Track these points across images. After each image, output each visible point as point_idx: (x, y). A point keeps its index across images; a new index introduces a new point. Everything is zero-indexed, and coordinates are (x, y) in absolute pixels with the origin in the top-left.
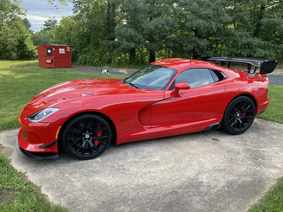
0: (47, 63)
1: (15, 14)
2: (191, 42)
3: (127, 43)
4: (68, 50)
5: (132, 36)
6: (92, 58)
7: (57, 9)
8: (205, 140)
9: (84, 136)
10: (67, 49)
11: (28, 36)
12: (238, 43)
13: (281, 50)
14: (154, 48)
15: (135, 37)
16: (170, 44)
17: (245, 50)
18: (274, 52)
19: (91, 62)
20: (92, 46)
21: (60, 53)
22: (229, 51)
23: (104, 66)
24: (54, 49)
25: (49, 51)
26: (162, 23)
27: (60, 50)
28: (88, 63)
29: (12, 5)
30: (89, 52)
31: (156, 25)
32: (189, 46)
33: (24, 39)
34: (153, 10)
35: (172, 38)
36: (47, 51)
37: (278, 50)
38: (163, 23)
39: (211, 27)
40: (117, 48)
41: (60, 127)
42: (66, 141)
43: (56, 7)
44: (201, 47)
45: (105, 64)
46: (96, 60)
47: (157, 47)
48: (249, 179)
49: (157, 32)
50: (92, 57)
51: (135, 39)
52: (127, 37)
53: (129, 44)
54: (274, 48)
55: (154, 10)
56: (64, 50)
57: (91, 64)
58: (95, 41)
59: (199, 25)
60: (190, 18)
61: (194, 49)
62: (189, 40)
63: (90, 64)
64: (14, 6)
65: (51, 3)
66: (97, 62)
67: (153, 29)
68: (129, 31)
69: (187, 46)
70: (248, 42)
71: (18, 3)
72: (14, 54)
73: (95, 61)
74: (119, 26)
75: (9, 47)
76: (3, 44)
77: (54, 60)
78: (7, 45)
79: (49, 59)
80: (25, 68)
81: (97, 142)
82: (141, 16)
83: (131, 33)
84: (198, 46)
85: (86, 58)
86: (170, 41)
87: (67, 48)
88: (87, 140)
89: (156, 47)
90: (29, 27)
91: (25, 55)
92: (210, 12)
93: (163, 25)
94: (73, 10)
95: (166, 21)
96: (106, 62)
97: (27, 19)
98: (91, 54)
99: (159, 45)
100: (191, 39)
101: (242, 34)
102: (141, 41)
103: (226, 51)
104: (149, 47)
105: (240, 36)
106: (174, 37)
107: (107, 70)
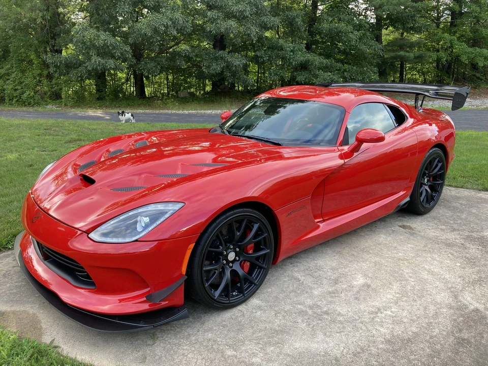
3: (100, 59)
5: (108, 46)
6: (16, 90)
9: (226, 257)
12: (291, 61)
13: (349, 74)
14: (152, 68)
16: (180, 62)
17: (301, 74)
18: (340, 76)
19: (16, 97)
20: (14, 65)
22: (277, 74)
23: (47, 105)
26: (165, 23)
28: (10, 100)
30: (8, 77)
31: (155, 27)
32: (214, 66)
35: (184, 51)
37: (346, 74)
38: (167, 24)
39: (249, 34)
40: (75, 68)
42: (201, 274)
44: (234, 68)
45: (48, 100)
46: (28, 93)
47: (156, 67)
50: (16, 87)
51: (115, 53)
52: (98, 49)
53: (103, 61)
54: (339, 70)
57: (17, 100)
58: (20, 55)
60: (214, 17)
61: (222, 72)
62: (211, 55)
63: (14, 102)
66: (31, 98)
68: (102, 37)
69: (209, 67)
70: (306, 61)
73: (25, 95)
83: (105, 40)
84: (228, 66)
85: (4, 90)
86: (179, 57)
88: (231, 264)
92: (246, 7)
93: (167, 27)
95: (171, 19)
96: (50, 97)
98: (14, 82)
99: (159, 64)
100: (215, 54)
101: (294, 48)
102: (127, 56)
103: (273, 74)
104: (141, 67)
105: (292, 51)
106: (187, 50)
107: (130, 114)
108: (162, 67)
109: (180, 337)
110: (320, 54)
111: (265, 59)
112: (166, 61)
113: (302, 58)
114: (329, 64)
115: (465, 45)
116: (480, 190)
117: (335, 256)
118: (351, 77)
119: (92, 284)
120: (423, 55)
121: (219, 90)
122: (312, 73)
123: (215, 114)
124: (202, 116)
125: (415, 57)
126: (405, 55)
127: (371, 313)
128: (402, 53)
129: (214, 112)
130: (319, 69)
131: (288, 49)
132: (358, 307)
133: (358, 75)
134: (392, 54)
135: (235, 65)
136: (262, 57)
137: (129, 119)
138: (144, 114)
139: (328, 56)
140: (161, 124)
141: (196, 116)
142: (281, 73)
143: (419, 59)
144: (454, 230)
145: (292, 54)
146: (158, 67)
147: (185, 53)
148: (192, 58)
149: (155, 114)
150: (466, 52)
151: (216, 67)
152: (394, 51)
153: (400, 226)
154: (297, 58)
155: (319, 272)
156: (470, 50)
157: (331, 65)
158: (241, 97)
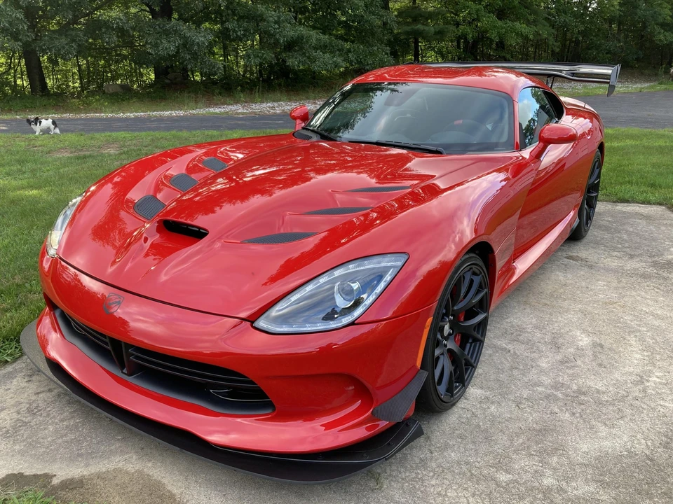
12: (277, 37)
14: (64, 48)
16: (110, 38)
17: (293, 56)
18: (343, 58)
22: (258, 56)
32: (165, 43)
35: (115, 19)
44: (196, 48)
54: (342, 50)
61: (178, 53)
62: (157, 27)
69: (156, 46)
70: (298, 37)
84: (186, 44)
86: (107, 29)
99: (74, 41)
100: (164, 26)
101: (279, 18)
102: (21, 27)
103: (252, 56)
104: (44, 45)
105: (276, 22)
106: (119, 19)
107: (50, 121)
108: (79, 46)
109: (412, 467)
110: (314, 28)
111: (239, 33)
112: (85, 36)
113: (292, 33)
114: (328, 41)
115: (493, 17)
116: (615, 202)
117: (525, 309)
118: (357, 60)
119: (269, 405)
120: (446, 30)
121: (167, 81)
122: (307, 55)
123: (177, 116)
124: (161, 119)
125: (435, 32)
126: (424, 30)
127: (636, 383)
128: (420, 27)
129: (174, 113)
130: (316, 48)
131: (271, 19)
132: (612, 378)
133: (366, 56)
134: (407, 28)
135: (198, 43)
136: (234, 31)
137: (49, 128)
138: (62, 120)
139: (325, 30)
140: (103, 135)
141: (149, 119)
142: (263, 54)
143: (440, 34)
144: (632, 257)
145: (277, 26)
146: (73, 45)
147: (117, 23)
148: (128, 31)
149: (81, 119)
150: (495, 27)
151: (168, 47)
152: (408, 24)
153: (568, 258)
154: (285, 33)
155: (524, 335)
156: (499, 23)
157: (330, 43)
158: (205, 91)
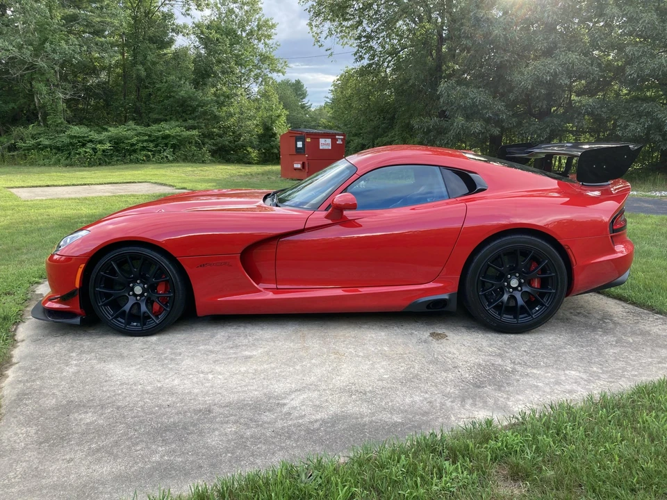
0: (296, 169)
1: (265, 72)
2: (640, 115)
3: (463, 122)
4: (339, 142)
5: (477, 106)
7: (331, 55)
8: (412, 334)
9: (132, 289)
10: (337, 140)
11: (281, 115)
15: (485, 107)
16: (579, 123)
20: (397, 133)
21: (321, 148)
24: (308, 140)
25: (300, 144)
26: (552, 71)
27: (322, 141)
29: (261, 55)
31: (538, 77)
33: (273, 122)
34: (534, 40)
35: (584, 106)
36: (296, 144)
38: (555, 71)
40: (445, 133)
41: (83, 266)
42: (94, 293)
43: (329, 52)
48: (397, 419)
49: (540, 93)
51: (486, 113)
52: (465, 108)
53: (468, 124)
55: (538, 40)
56: (329, 141)
59: (660, 69)
64: (264, 55)
65: (319, 44)
67: (530, 87)
68: (471, 95)
71: (271, 50)
72: (254, 154)
74: (446, 85)
75: (245, 139)
76: (233, 133)
77: (307, 163)
78: (240, 135)
79: (298, 161)
80: (255, 180)
81: (156, 306)
82: (502, 57)
83: (475, 98)
87: (337, 137)
88: (138, 298)
89: (540, 129)
90: (304, 98)
91: (273, 153)
93: (554, 75)
94: (355, 54)
97: (301, 81)
99: (548, 126)
106: (590, 105)
146: (548, 129)
147: (587, 109)
